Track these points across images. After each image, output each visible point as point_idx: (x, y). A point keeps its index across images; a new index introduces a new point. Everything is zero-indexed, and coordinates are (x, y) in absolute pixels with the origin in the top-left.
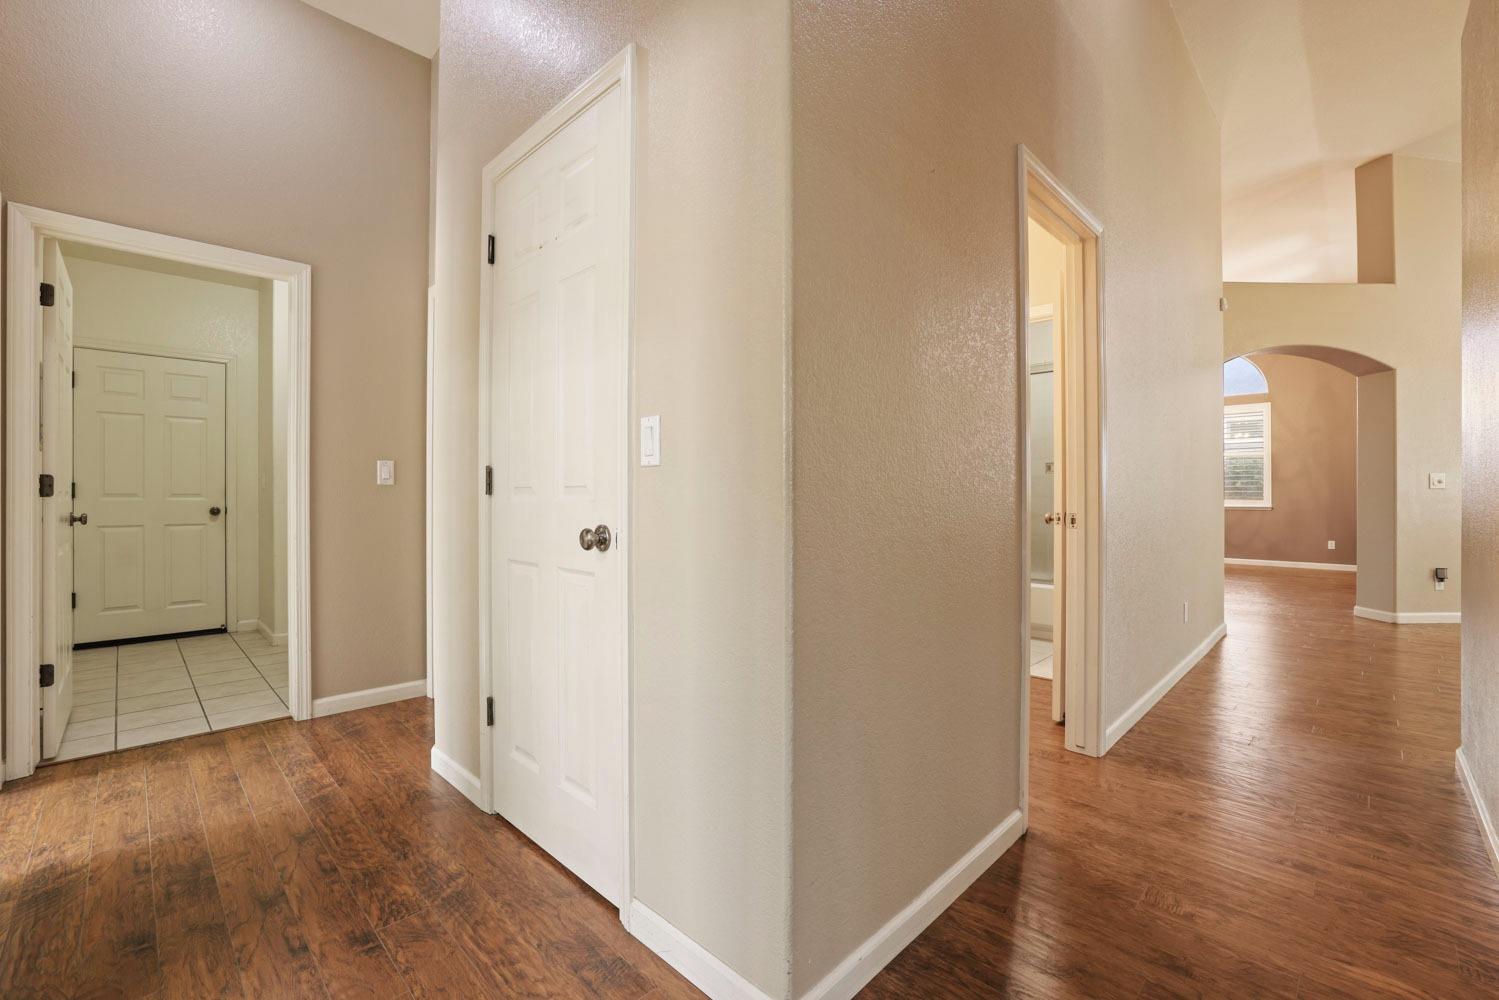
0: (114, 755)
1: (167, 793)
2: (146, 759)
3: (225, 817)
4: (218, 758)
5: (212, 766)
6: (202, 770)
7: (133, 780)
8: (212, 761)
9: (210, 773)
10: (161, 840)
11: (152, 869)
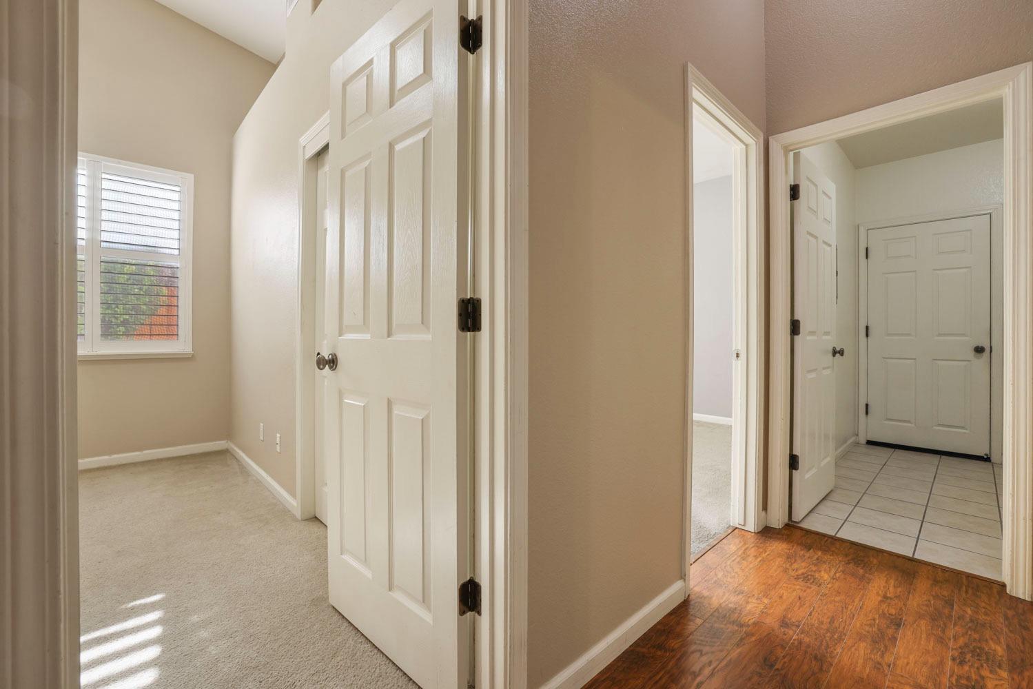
0: (830, 540)
1: (837, 599)
2: (846, 555)
3: (860, 661)
4: (899, 589)
5: (888, 595)
6: (878, 593)
7: (825, 570)
8: (891, 589)
9: (881, 601)
10: (800, 643)
11: (776, 667)
